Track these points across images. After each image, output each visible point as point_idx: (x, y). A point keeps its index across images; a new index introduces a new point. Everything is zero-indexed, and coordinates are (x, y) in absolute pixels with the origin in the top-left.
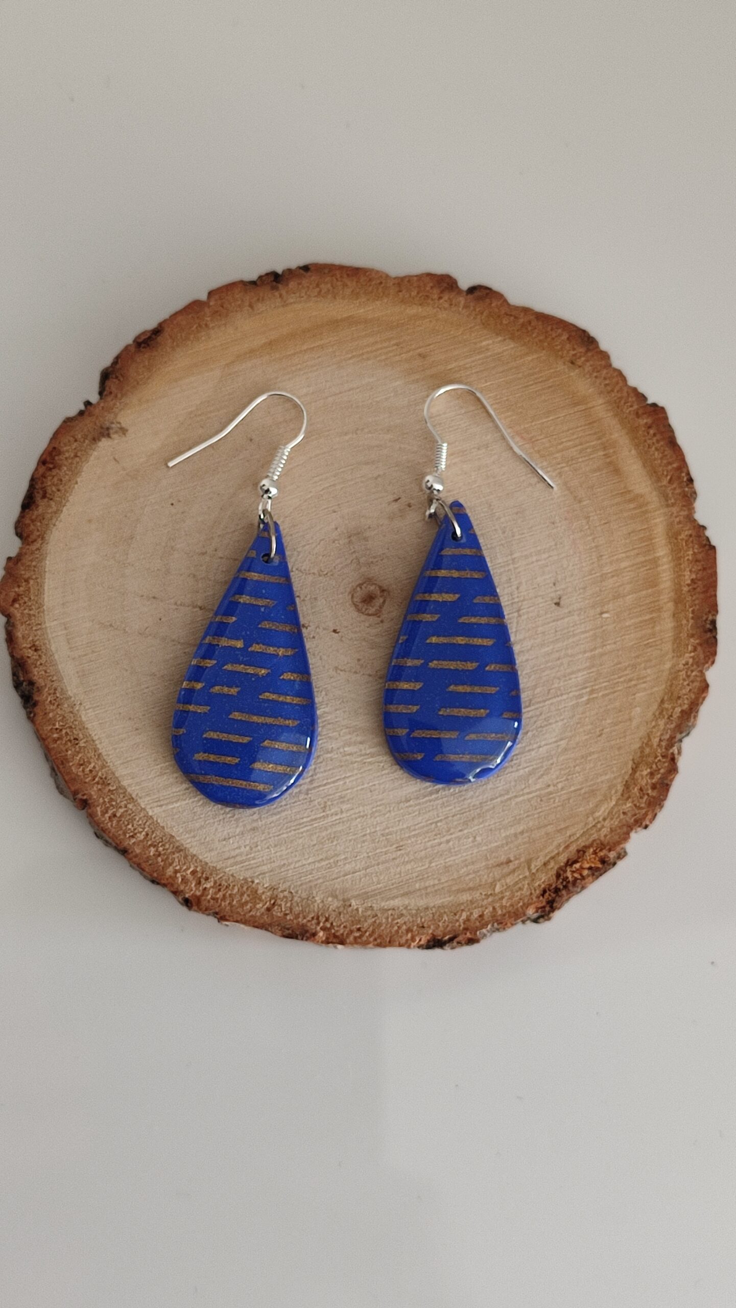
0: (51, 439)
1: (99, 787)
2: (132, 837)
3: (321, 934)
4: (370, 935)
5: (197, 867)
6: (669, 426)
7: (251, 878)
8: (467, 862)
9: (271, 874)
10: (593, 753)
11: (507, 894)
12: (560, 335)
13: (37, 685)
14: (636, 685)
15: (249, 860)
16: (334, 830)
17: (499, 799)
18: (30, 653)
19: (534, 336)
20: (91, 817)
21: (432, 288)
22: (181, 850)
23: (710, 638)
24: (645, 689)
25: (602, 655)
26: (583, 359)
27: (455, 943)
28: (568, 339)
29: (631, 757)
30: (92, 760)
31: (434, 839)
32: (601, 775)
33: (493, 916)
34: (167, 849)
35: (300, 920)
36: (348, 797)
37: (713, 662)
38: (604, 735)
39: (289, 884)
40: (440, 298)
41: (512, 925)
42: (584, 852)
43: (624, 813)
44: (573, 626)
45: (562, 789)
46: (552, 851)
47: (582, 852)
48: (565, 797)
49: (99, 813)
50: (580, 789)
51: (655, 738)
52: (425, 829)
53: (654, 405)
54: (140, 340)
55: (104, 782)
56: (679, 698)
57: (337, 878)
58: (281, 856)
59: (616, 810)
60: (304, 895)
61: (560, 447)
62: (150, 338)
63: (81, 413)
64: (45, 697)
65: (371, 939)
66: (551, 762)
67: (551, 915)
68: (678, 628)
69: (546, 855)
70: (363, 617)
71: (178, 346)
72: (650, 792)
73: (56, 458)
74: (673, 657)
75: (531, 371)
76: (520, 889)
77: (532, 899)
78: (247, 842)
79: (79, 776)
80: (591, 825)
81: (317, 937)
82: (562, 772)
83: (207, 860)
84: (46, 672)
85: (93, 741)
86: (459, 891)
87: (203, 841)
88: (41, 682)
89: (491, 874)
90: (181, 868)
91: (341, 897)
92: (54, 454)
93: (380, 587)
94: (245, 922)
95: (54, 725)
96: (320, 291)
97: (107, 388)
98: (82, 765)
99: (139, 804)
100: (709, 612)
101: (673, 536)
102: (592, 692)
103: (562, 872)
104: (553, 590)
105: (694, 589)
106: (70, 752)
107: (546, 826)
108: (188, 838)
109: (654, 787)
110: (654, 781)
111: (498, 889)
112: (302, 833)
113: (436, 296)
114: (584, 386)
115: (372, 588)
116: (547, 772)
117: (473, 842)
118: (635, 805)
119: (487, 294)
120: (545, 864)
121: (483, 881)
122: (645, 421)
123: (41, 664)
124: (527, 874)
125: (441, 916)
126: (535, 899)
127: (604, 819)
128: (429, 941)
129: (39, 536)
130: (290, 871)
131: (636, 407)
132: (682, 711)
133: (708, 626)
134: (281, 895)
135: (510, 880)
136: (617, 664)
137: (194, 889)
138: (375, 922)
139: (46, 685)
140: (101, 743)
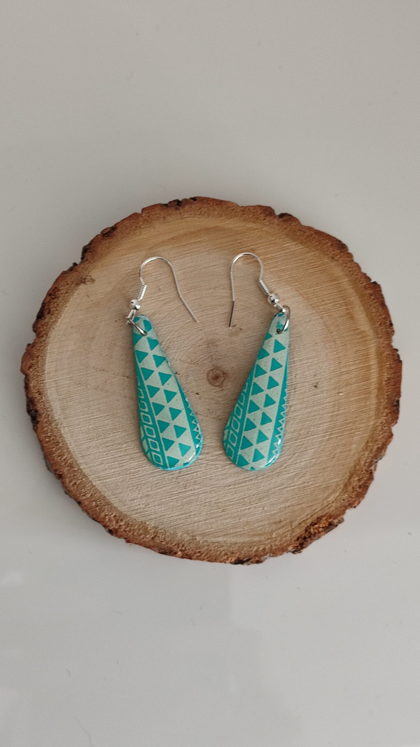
0: (55, 282)
1: (69, 468)
2: (84, 495)
3: (180, 553)
4: (205, 555)
5: (117, 513)
6: (382, 295)
7: (144, 521)
8: (258, 521)
9: (156, 519)
10: (329, 467)
11: (279, 538)
12: (326, 243)
13: (39, 412)
14: (354, 432)
15: (144, 512)
16: (190, 499)
17: (277, 488)
18: (37, 395)
19: (313, 242)
20: (63, 483)
21: (261, 213)
22: (109, 504)
23: (395, 410)
24: (359, 435)
25: (337, 415)
26: (338, 256)
27: (249, 562)
28: (331, 245)
29: (349, 471)
30: (65, 454)
31: (242, 507)
32: (332, 479)
33: (271, 550)
34: (102, 503)
35: (169, 545)
36: (199, 482)
37: (396, 423)
38: (335, 458)
39: (164, 525)
40: (265, 219)
41: (281, 555)
42: (321, 519)
43: (343, 500)
44: (323, 399)
45: (312, 485)
46: (304, 518)
47: (319, 519)
48: (312, 489)
49: (67, 482)
50: (322, 485)
51: (363, 461)
52: (238, 501)
53: (375, 283)
54: (105, 233)
55: (71, 466)
56: (377, 440)
57: (190, 524)
58: (161, 511)
59: (339, 498)
60: (172, 532)
61: (323, 303)
62: (109, 231)
63: (71, 269)
64: (42, 419)
65: (206, 558)
66: (306, 470)
67: (301, 550)
68: (379, 403)
69: (300, 520)
70: (212, 387)
71: (124, 237)
72: (358, 489)
73: (57, 293)
74: (375, 419)
75: (310, 262)
76: (286, 536)
77: (291, 542)
78: (144, 503)
79: (58, 462)
80: (325, 505)
81: (177, 555)
82: (313, 476)
83: (122, 510)
84: (44, 406)
85: (67, 444)
86: (254, 535)
87: (120, 500)
88: (41, 411)
89: (271, 528)
90: (108, 514)
91: (191, 534)
92: (55, 290)
93: (223, 372)
94: (140, 544)
95: (47, 434)
96: (201, 212)
97: (85, 257)
98: (60, 456)
99: (88, 479)
100: (396, 396)
101: (379, 354)
102: (331, 434)
103: (308, 529)
104: (313, 379)
105: (389, 383)
106: (54, 449)
107: (302, 504)
108: (113, 498)
109: (360, 487)
110: (360, 484)
111: (274, 536)
112: (173, 499)
113: (262, 218)
114: (337, 271)
115: (218, 372)
116: (304, 475)
117: (263, 510)
118: (349, 496)
119: (290, 218)
120: (300, 524)
121: (267, 530)
122: (369, 292)
123: (42, 402)
124: (290, 529)
125: (243, 547)
126: (293, 542)
127: (333, 502)
128: (236, 560)
129: (45, 334)
130: (165, 519)
131: (365, 284)
132: (378, 448)
133: (395, 403)
134: (160, 531)
135: (280, 531)
136: (345, 421)
137: (115, 525)
138: (208, 549)
139: (44, 413)
140: (70, 445)
